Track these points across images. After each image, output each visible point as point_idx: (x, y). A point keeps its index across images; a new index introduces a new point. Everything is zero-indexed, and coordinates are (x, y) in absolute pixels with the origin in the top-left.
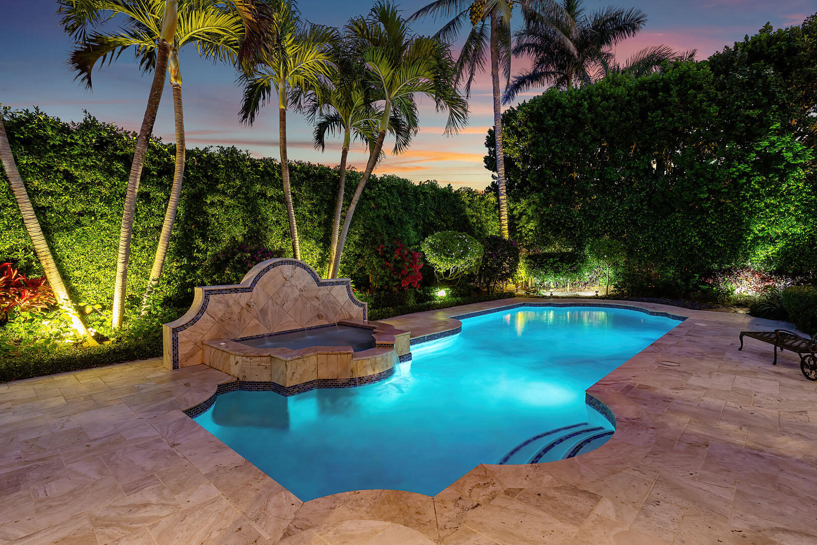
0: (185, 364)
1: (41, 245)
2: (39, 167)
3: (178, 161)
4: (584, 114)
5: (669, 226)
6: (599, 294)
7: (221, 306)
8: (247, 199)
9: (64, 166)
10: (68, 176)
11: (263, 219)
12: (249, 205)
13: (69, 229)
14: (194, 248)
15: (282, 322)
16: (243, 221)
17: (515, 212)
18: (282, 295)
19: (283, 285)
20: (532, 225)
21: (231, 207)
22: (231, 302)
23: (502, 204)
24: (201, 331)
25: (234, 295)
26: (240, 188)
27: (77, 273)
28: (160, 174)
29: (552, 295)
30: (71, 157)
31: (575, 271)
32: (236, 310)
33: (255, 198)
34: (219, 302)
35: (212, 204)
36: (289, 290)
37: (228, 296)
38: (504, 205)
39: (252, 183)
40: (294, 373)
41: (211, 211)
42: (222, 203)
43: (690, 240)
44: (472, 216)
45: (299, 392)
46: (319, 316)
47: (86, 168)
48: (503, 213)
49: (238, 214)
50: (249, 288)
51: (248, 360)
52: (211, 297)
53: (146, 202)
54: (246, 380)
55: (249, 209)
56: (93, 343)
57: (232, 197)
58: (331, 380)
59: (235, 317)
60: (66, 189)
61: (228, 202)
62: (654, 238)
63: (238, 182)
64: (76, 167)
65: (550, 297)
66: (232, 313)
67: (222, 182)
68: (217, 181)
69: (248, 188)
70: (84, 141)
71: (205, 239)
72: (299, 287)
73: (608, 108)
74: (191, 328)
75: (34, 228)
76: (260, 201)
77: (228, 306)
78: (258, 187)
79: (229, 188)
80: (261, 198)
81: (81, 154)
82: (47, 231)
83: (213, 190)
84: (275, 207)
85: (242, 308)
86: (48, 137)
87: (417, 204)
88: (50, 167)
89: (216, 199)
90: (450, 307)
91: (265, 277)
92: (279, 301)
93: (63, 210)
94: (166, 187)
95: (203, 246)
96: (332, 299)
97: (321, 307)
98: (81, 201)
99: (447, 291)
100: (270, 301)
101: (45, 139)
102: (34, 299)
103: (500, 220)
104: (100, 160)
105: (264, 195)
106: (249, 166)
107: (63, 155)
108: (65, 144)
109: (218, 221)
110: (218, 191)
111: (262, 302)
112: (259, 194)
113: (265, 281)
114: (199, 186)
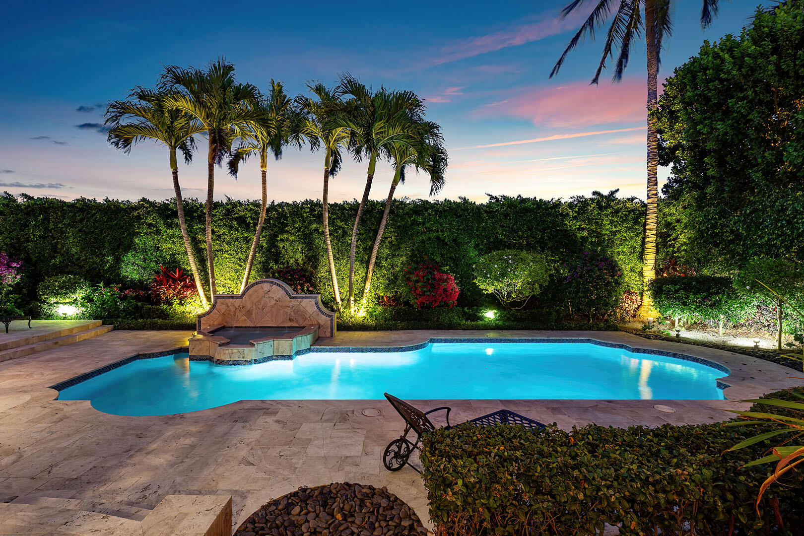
3: (263, 215)
6: (761, 346)
7: (224, 306)
8: (305, 235)
11: (316, 248)
12: (306, 239)
14: (270, 268)
15: (263, 320)
16: (302, 250)
17: (669, 219)
18: (262, 303)
19: (263, 296)
21: (293, 241)
22: (229, 304)
23: (650, 209)
24: (213, 319)
25: (231, 300)
26: (300, 228)
29: (678, 335)
32: (233, 309)
33: (311, 233)
34: (223, 304)
35: (282, 240)
36: (268, 300)
37: (228, 301)
38: (651, 211)
39: (310, 224)
41: (281, 245)
42: (288, 240)
44: (580, 229)
45: (196, 360)
46: (290, 320)
47: (220, 226)
49: (299, 247)
50: (240, 297)
52: (219, 301)
55: (307, 241)
57: (294, 235)
61: (292, 238)
63: (299, 225)
65: (673, 339)
66: (230, 311)
67: (289, 226)
68: (287, 225)
69: (306, 227)
72: (275, 298)
74: (208, 316)
75: (191, 259)
76: (316, 235)
77: (228, 306)
78: (314, 226)
79: (294, 229)
80: (316, 233)
83: (283, 231)
85: (236, 309)
89: (285, 236)
91: (250, 291)
92: (260, 307)
95: (275, 267)
96: (302, 309)
97: (292, 314)
100: (254, 307)
102: (192, 294)
104: (227, 222)
105: (317, 231)
106: (307, 212)
109: (286, 251)
110: (287, 231)
111: (249, 306)
112: (315, 230)
113: (251, 293)
114: (275, 229)
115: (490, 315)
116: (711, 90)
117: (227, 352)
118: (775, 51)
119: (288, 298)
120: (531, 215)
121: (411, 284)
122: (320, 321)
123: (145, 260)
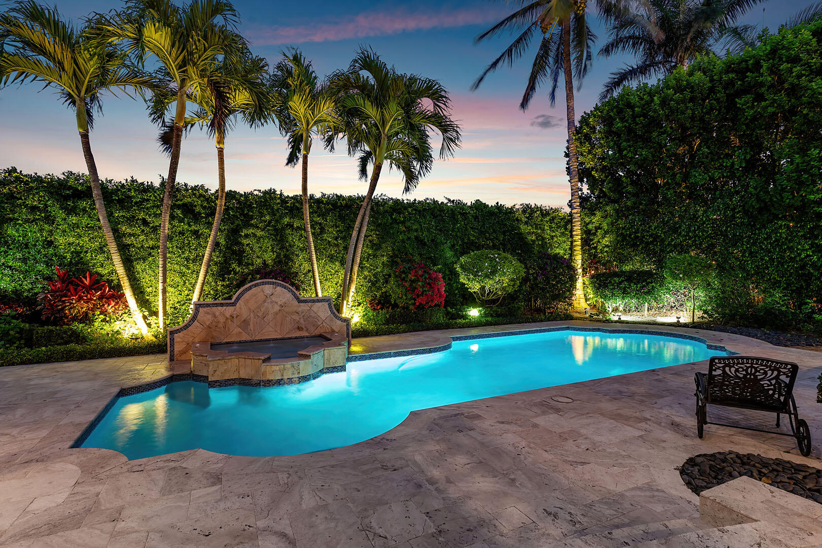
0: (180, 358)
1: (121, 270)
2: (127, 218)
3: (220, 204)
4: (655, 111)
5: (769, 237)
6: (682, 321)
7: (209, 317)
8: (276, 230)
9: (142, 215)
10: (145, 223)
11: (290, 246)
12: (277, 235)
13: (144, 259)
15: (263, 331)
16: (273, 248)
17: (590, 226)
18: (263, 310)
19: (264, 301)
20: (606, 241)
21: (261, 237)
22: (217, 314)
23: (575, 218)
24: (192, 335)
25: (220, 308)
26: (270, 222)
27: (149, 290)
28: (208, 216)
29: (620, 319)
30: (147, 209)
31: (649, 293)
32: (222, 320)
33: (283, 229)
34: (208, 313)
35: (247, 236)
36: (270, 306)
37: (214, 309)
38: (577, 220)
39: (281, 217)
40: (215, 371)
41: (245, 242)
42: (255, 235)
43: (799, 255)
44: (529, 233)
45: (220, 386)
46: (299, 329)
48: (575, 228)
49: (268, 243)
50: (233, 303)
51: (196, 358)
52: (201, 310)
53: (197, 237)
55: (278, 238)
57: (263, 230)
58: (249, 380)
59: (221, 325)
60: (143, 231)
61: (259, 233)
62: (751, 253)
63: (268, 218)
64: (150, 215)
65: (616, 322)
66: (218, 322)
67: (255, 218)
68: (252, 218)
69: (277, 221)
70: (155, 197)
71: (240, 264)
72: (279, 303)
73: (683, 101)
74: (185, 332)
75: (116, 259)
76: (288, 231)
77: (215, 316)
78: (286, 220)
79: (261, 222)
80: (289, 229)
81: (153, 206)
82: (128, 263)
83: (247, 225)
84: (301, 235)
85: (227, 319)
86: (133, 197)
87: (454, 224)
88: (134, 217)
89: (251, 231)
90: (476, 327)
91: (247, 295)
92: (260, 314)
93: (140, 246)
94: (209, 225)
95: (238, 269)
96: (313, 314)
97: (302, 321)
98: (152, 239)
99: (480, 311)
100: (252, 315)
101: (130, 197)
102: (116, 307)
103: (572, 236)
105: (290, 226)
106: (278, 203)
107: (142, 208)
108: (144, 200)
109: (252, 249)
110: (252, 225)
111: (245, 314)
112: (287, 225)
113: (247, 298)
114: (237, 222)
115: (474, 313)
116: (637, 124)
117: (277, 368)
118: (692, 100)
119: (295, 302)
120: (495, 219)
121: (407, 285)
122: (334, 328)
123: (24, 260)
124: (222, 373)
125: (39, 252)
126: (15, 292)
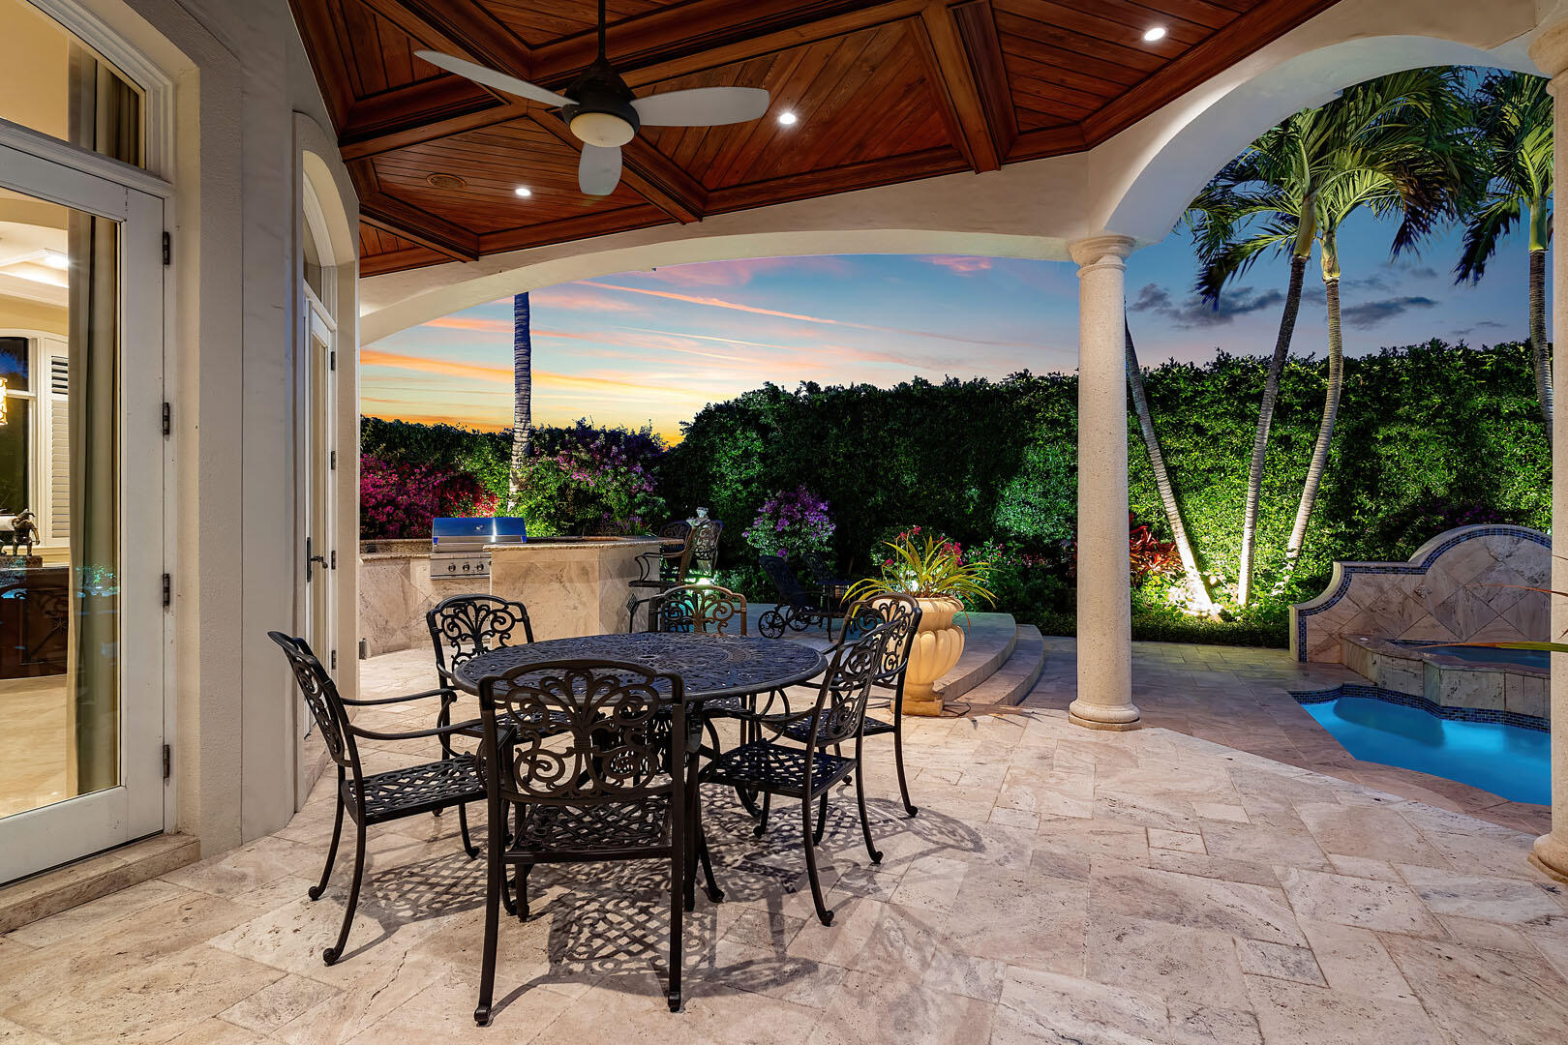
0: (1316, 659)
1: (1171, 508)
2: (1172, 424)
3: (1332, 385)
7: (1371, 591)
8: (1455, 422)
9: (1195, 419)
10: (1199, 430)
11: (1491, 454)
12: (1459, 433)
13: (1197, 489)
14: (1355, 508)
16: (1448, 461)
18: (1487, 585)
19: (1491, 569)
21: (1422, 440)
22: (1386, 586)
24: (1338, 620)
25: (1392, 576)
26: (1442, 406)
27: (1205, 539)
28: (1306, 407)
30: (1202, 407)
32: (1396, 598)
33: (1473, 419)
34: (1368, 584)
35: (1388, 440)
36: (1504, 578)
37: (1381, 577)
39: (1468, 395)
40: (1454, 690)
41: (1384, 451)
42: (1405, 437)
45: (1464, 719)
47: (1217, 416)
49: (1436, 452)
50: (1419, 568)
51: (1390, 660)
52: (1353, 576)
53: (1286, 449)
54: (1386, 688)
55: (1462, 439)
56: (1219, 620)
57: (1423, 426)
58: (1532, 717)
59: (1394, 608)
60: (1197, 443)
61: (1415, 433)
63: (1437, 400)
64: (1207, 417)
66: (1388, 602)
67: (1406, 404)
68: (1398, 404)
69: (1458, 405)
70: (1215, 386)
71: (1373, 493)
72: (1528, 574)
74: (1324, 613)
75: (1166, 490)
76: (1491, 423)
77: (1381, 590)
78: (1481, 400)
79: (1420, 411)
80: (1489, 418)
81: (1212, 402)
82: (1177, 493)
83: (1388, 417)
84: (1521, 430)
85: (1406, 597)
86: (1180, 390)
88: (1182, 422)
89: (1394, 432)
91: (1450, 555)
92: (1480, 593)
93: (1192, 468)
94: (1312, 425)
98: (1211, 456)
100: (1461, 593)
101: (1177, 392)
102: (1165, 565)
104: (1232, 405)
105: (1495, 413)
106: (1461, 368)
107: (1195, 406)
108: (1197, 393)
109: (1397, 464)
110: (1399, 418)
112: (1482, 412)
113: (1451, 559)
114: (1366, 415)
124: (1468, 695)
125: (1061, 483)
126: (1035, 537)
